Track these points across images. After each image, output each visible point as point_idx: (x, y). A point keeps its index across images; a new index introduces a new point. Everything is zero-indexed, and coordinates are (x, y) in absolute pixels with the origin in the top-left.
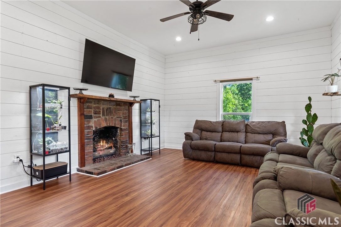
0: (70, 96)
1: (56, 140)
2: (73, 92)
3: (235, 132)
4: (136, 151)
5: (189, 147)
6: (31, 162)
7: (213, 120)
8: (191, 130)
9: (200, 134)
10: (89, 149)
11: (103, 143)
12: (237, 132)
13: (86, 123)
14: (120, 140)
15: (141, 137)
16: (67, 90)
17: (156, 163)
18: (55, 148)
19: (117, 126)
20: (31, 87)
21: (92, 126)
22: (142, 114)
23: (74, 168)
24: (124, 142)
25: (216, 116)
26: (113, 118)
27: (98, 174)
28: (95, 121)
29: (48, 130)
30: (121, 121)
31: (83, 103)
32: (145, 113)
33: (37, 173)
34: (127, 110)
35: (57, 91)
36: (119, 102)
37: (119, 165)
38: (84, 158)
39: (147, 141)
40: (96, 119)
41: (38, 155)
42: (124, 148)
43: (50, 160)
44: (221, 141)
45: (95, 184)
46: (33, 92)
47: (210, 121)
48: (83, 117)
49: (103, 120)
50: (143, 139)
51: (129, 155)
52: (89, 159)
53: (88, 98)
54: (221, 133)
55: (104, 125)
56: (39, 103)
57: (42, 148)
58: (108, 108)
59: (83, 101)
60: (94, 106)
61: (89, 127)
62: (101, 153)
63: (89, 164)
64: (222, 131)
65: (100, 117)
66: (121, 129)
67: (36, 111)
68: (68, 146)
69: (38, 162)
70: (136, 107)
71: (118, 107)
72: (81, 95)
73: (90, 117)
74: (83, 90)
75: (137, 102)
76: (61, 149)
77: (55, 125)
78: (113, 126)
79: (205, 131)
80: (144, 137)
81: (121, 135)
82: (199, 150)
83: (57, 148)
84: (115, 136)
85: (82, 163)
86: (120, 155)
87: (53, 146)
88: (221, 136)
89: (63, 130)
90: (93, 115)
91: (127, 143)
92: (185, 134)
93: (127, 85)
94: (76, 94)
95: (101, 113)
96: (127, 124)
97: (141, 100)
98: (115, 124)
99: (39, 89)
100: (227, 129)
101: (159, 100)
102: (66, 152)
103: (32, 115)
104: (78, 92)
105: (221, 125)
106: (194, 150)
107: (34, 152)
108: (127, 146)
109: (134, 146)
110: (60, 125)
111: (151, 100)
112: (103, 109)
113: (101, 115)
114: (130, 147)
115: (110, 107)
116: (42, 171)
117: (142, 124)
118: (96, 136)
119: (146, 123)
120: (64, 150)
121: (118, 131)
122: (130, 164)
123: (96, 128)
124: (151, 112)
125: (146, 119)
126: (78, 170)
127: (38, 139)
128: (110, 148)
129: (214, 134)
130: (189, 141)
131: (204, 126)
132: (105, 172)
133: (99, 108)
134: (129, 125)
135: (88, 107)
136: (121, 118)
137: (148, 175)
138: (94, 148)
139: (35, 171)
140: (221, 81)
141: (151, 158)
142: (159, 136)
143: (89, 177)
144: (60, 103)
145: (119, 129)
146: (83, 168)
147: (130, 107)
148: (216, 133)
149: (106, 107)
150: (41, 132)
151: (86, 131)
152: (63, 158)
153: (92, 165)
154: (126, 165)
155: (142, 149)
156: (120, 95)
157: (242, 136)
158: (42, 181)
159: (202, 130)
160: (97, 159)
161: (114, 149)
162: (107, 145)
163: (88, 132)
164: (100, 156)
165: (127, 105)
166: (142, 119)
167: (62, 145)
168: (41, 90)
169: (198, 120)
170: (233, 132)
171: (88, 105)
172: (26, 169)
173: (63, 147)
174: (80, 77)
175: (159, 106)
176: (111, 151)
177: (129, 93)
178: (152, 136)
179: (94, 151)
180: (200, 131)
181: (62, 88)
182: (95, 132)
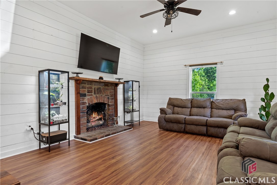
0: (69, 79)
1: (59, 113)
2: (71, 75)
4: (121, 123)
5: (164, 120)
6: (40, 130)
7: (184, 98)
8: (165, 106)
9: (173, 109)
10: (83, 120)
11: (95, 114)
12: (204, 108)
13: (81, 100)
14: (108, 113)
15: (124, 112)
16: (67, 74)
17: (136, 132)
18: (57, 119)
19: (105, 102)
20: (40, 72)
21: (86, 103)
22: (125, 93)
23: (72, 135)
24: (111, 116)
25: (186, 95)
26: (102, 96)
27: (91, 141)
29: (53, 105)
30: (108, 98)
31: (79, 84)
32: (128, 92)
33: (44, 139)
34: (113, 90)
35: (59, 74)
36: (107, 83)
37: (107, 133)
38: (80, 127)
39: (129, 114)
40: (89, 97)
41: (44, 124)
42: (110, 120)
43: (54, 129)
44: (190, 116)
45: (88, 148)
46: (41, 74)
47: (181, 99)
48: (79, 95)
49: (95, 98)
50: (126, 113)
51: (115, 126)
52: (83, 128)
53: (83, 80)
54: (190, 109)
55: (95, 101)
56: (46, 85)
57: (48, 120)
58: (98, 88)
59: (79, 82)
60: (88, 86)
61: (84, 103)
62: (93, 124)
63: (84, 132)
64: (191, 107)
66: (109, 105)
67: (44, 90)
68: (67, 118)
69: (45, 130)
70: (120, 87)
71: (107, 87)
72: (78, 78)
73: (85, 95)
74: (79, 73)
75: (122, 83)
76: (62, 120)
77: (58, 101)
78: (102, 103)
79: (176, 107)
81: (108, 110)
82: (172, 122)
83: (59, 119)
84: (104, 110)
85: (78, 131)
86: (107, 126)
87: (56, 117)
88: (190, 111)
90: (86, 93)
91: (113, 116)
92: (160, 109)
93: (113, 70)
94: (74, 77)
95: (93, 92)
96: (114, 101)
97: (124, 82)
98: (104, 101)
99: (46, 73)
100: (195, 105)
101: (139, 82)
102: (66, 122)
103: (41, 93)
104: (75, 75)
105: (190, 102)
106: (168, 123)
107: (42, 122)
108: (113, 118)
109: (118, 119)
110: (61, 101)
111: (133, 81)
113: (93, 94)
114: (115, 119)
115: (100, 87)
116: (48, 137)
117: (125, 100)
118: (89, 110)
119: (128, 100)
120: (64, 121)
121: (106, 107)
122: (115, 133)
123: (89, 104)
124: (133, 91)
125: (128, 97)
126: (75, 137)
127: (45, 112)
128: (100, 119)
129: (184, 109)
130: (163, 115)
131: (176, 103)
132: (96, 139)
133: (91, 88)
135: (84, 88)
136: (109, 96)
137: (129, 142)
138: (88, 120)
139: (43, 137)
140: (190, 66)
141: (132, 129)
142: (139, 111)
143: (84, 143)
144: (62, 84)
145: (107, 105)
146: (79, 136)
147: (116, 87)
148: (186, 108)
149: (96, 87)
150: (47, 106)
151: (81, 106)
152: (64, 127)
153: (86, 133)
154: (112, 134)
155: (125, 121)
156: (108, 78)
157: (208, 111)
158: (48, 145)
159: (174, 106)
160: (90, 128)
161: (103, 121)
162: (98, 117)
163: (83, 107)
164: (92, 126)
165: (113, 85)
166: (125, 97)
167: (63, 117)
168: (47, 74)
169: (171, 97)
170: (201, 108)
171: (83, 86)
172: (36, 135)
173: (64, 119)
174: (77, 63)
175: (139, 87)
176: (101, 122)
177: (115, 76)
178: (133, 110)
179: (87, 122)
180: (172, 107)
181: (63, 72)
182: (88, 107)
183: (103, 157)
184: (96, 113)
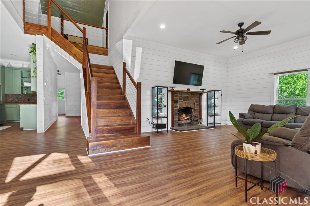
0: (168, 91)
1: (162, 112)
2: (169, 89)
3: (285, 114)
4: (204, 123)
5: (242, 123)
6: (152, 121)
7: (267, 104)
8: (246, 112)
9: (254, 114)
10: (176, 118)
11: (184, 116)
12: (287, 114)
13: (175, 105)
14: (194, 116)
15: (208, 115)
16: (167, 88)
17: (217, 131)
18: (161, 115)
19: (192, 107)
20: (152, 88)
21: (178, 107)
22: (208, 100)
23: (169, 126)
24: (196, 117)
25: (270, 102)
26: (189, 102)
27: (181, 131)
28: (179, 104)
29: (159, 107)
30: (194, 104)
31: (174, 94)
32: (211, 100)
33: (154, 126)
34: (198, 98)
35: (162, 88)
36: (193, 93)
37: (192, 128)
38: (174, 123)
39: (212, 118)
40: (180, 103)
41: (155, 118)
42: (196, 120)
43: (160, 121)
44: (271, 120)
45: (179, 134)
46: (153, 89)
47: (263, 105)
48: (173, 101)
49: (184, 104)
50: (209, 117)
51: (199, 125)
52: (176, 124)
53: (176, 92)
54: (272, 115)
55: (184, 106)
56: (156, 95)
57: (157, 115)
58: (187, 97)
60: (179, 95)
61: (177, 107)
62: (183, 122)
63: (176, 126)
64: (273, 113)
65: (182, 102)
66: (195, 109)
67: (154, 98)
68: (167, 115)
69: (155, 121)
70: (204, 96)
71: (193, 96)
72: (173, 90)
73: (177, 102)
74: (174, 87)
75: (205, 93)
76: (164, 116)
77: (161, 105)
78: (189, 107)
79: (257, 112)
80: (210, 115)
81: (194, 113)
82: (249, 125)
83: (162, 115)
84: (191, 113)
85: (173, 125)
86: (193, 125)
87: (161, 114)
88: (272, 117)
89: (165, 107)
90: (178, 100)
91: (198, 118)
92: (239, 114)
93: (199, 84)
94: (170, 90)
95: (183, 99)
96: (198, 106)
97: (208, 91)
98: (191, 106)
100: (278, 111)
101: (221, 91)
102: (166, 118)
103: (153, 100)
104: (171, 89)
105: (272, 108)
106: (245, 125)
107: (153, 117)
108: (198, 119)
109: (202, 120)
110: (163, 105)
111: (215, 91)
112: (184, 97)
113: (183, 101)
114: (200, 120)
115: (188, 96)
116: (156, 125)
117: (209, 106)
118: (180, 113)
119: (211, 106)
120: (165, 117)
121: (193, 110)
122: (198, 129)
123: (180, 107)
124: (215, 98)
125: (211, 103)
126: (171, 128)
127: (155, 111)
128: (188, 119)
129: (265, 115)
130: (242, 119)
131: (257, 109)
132: (184, 131)
133: (181, 96)
134: (199, 107)
135: (176, 96)
136: (194, 102)
138: (179, 119)
139: (154, 125)
140: (275, 74)
141: (213, 128)
142: (221, 115)
143: (176, 132)
144: (164, 95)
145: (193, 109)
146: (173, 128)
147: (200, 96)
148: (267, 114)
149: (185, 96)
150: (156, 108)
151: (175, 109)
152: (165, 121)
153: (178, 127)
154: (196, 129)
155: (208, 122)
156: (194, 89)
157: (291, 117)
158: (156, 130)
159: (255, 112)
160: (180, 124)
161: (190, 121)
162: (186, 117)
163: (176, 109)
164: (182, 123)
165: (198, 94)
166: (209, 103)
167: (165, 114)
168: (156, 89)
169: (253, 104)
170: (284, 114)
171: (176, 95)
172: (150, 124)
173: (165, 115)
174: (172, 81)
175: (221, 95)
176: (188, 122)
177: (200, 87)
178: (215, 114)
179: (179, 121)
180: (254, 113)
181: (164, 87)
182: (179, 110)
183: (187, 138)
184: (185, 114)
